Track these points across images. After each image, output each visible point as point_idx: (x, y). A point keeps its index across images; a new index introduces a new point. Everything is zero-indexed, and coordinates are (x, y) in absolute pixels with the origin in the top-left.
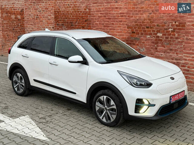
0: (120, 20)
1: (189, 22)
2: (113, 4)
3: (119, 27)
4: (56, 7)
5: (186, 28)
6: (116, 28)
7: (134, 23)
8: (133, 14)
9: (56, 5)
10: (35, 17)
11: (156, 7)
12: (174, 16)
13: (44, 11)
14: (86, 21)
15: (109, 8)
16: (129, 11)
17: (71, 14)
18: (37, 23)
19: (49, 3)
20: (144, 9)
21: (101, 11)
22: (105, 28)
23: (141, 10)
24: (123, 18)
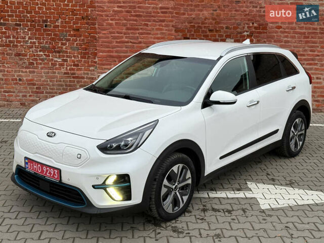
0: (162, 19)
1: (272, 23)
3: (157, 29)
5: (267, 31)
6: (152, 33)
7: (187, 24)
8: (185, 10)
11: (224, 0)
12: (251, 14)
14: (83, 18)
16: (177, 5)
20: (204, 3)
21: (119, 3)
22: (130, 31)
23: (199, 5)
24: (167, 15)
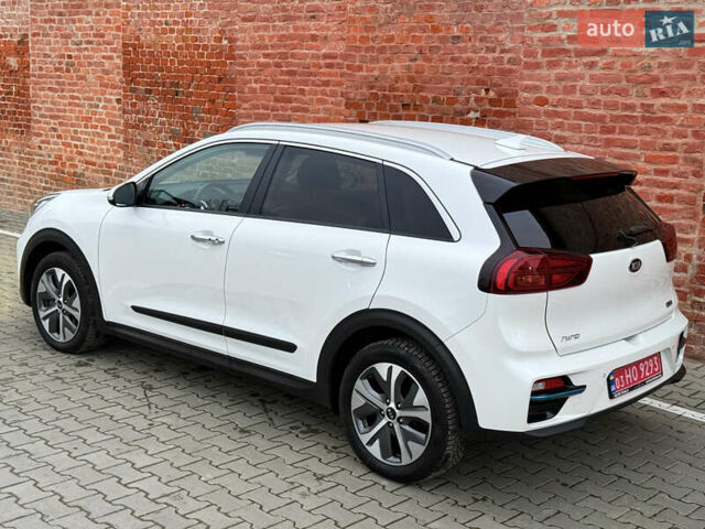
0: (325, 79)
1: (527, 89)
2: (303, 23)
3: (321, 101)
4: (129, 28)
5: (517, 110)
6: (311, 107)
7: (365, 90)
8: (363, 60)
9: (128, 23)
10: (60, 63)
11: (430, 37)
12: (483, 68)
13: (90, 42)
14: (220, 80)
15: (291, 37)
16: (349, 48)
17: (175, 55)
18: (70, 84)
19: (108, 16)
20: (394, 44)
21: (266, 47)
22: (279, 104)
23: (385, 47)
24: (334, 70)
